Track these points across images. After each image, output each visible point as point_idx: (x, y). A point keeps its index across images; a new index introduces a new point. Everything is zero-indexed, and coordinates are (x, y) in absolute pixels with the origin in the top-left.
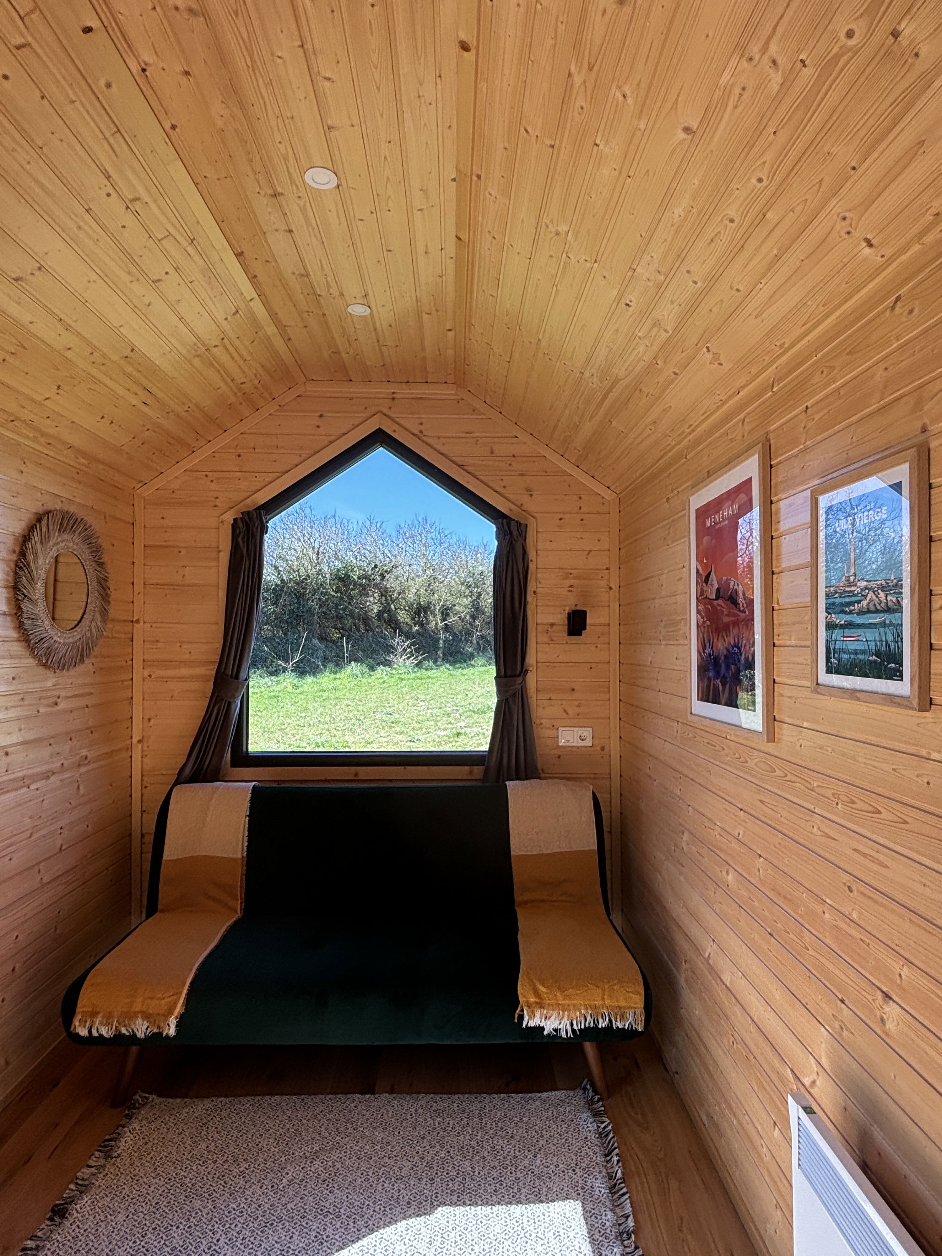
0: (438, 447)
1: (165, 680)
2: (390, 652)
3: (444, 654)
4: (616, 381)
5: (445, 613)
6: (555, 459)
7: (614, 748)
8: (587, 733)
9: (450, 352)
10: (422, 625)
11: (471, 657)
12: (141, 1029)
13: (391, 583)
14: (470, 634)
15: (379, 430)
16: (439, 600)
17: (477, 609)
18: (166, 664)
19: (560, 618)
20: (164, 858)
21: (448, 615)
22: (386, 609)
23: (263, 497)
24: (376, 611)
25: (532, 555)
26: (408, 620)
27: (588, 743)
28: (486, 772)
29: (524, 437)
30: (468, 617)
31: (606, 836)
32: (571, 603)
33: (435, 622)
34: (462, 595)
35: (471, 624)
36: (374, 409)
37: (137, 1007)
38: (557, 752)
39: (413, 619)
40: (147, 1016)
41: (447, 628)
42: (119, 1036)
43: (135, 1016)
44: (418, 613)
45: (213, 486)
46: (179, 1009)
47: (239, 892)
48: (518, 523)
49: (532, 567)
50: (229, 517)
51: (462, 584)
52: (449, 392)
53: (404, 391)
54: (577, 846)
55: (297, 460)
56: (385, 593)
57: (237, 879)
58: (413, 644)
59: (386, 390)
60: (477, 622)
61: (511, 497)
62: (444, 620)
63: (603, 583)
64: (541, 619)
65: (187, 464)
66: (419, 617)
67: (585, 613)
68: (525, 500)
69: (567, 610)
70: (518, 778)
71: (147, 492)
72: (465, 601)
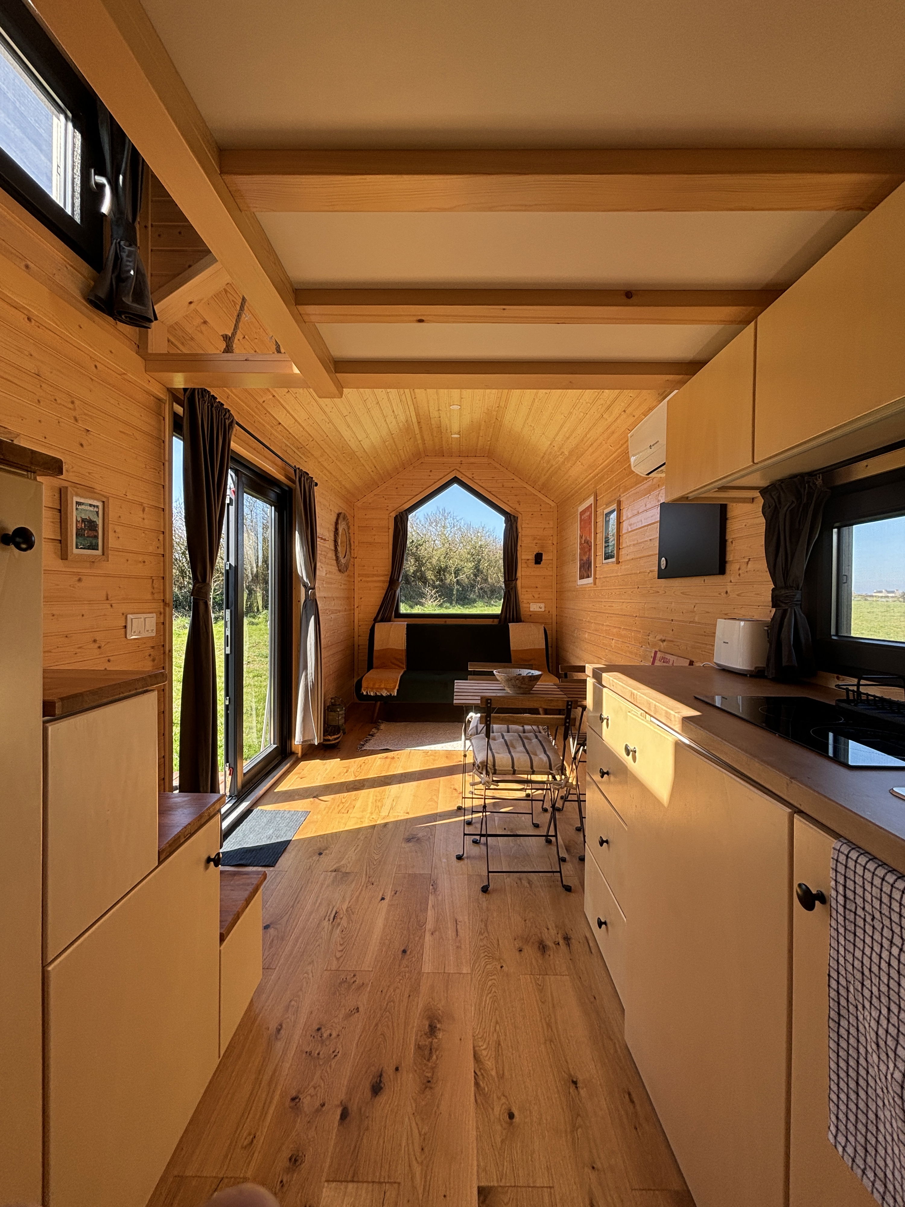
0: (480, 484)
1: (367, 582)
2: (422, 597)
3: (457, 600)
4: (552, 466)
5: (457, 572)
6: (529, 488)
7: (554, 612)
8: (542, 605)
9: (488, 447)
10: (442, 580)
11: (475, 601)
12: (385, 693)
13: (422, 552)
14: (473, 586)
15: (455, 477)
16: (453, 563)
17: (478, 570)
18: (367, 576)
19: (532, 557)
20: (375, 648)
21: (458, 574)
22: (419, 570)
23: (407, 506)
24: (412, 571)
25: (520, 530)
26: (433, 577)
27: (543, 610)
28: (500, 622)
29: (516, 479)
30: (472, 576)
31: (550, 649)
32: (537, 550)
33: (450, 578)
34: (468, 560)
35: (474, 580)
36: (452, 469)
37: (382, 686)
38: (530, 613)
39: (435, 576)
40: (386, 689)
41: (458, 582)
42: (376, 696)
43: (382, 689)
44: (439, 572)
45: (386, 501)
46: (397, 688)
47: (404, 661)
48: (514, 516)
49: (520, 535)
50: (393, 515)
51: (468, 554)
52: (485, 460)
53: (465, 460)
54: (537, 647)
55: (421, 490)
56: (417, 559)
57: (404, 657)
58: (437, 592)
59: (458, 460)
60: (478, 578)
61: (511, 505)
62: (456, 577)
63: (550, 542)
64: (523, 557)
65: (375, 492)
66: (440, 575)
67: (542, 554)
68: (516, 506)
69: (535, 553)
70: (513, 622)
71: (359, 504)
72: (470, 565)
